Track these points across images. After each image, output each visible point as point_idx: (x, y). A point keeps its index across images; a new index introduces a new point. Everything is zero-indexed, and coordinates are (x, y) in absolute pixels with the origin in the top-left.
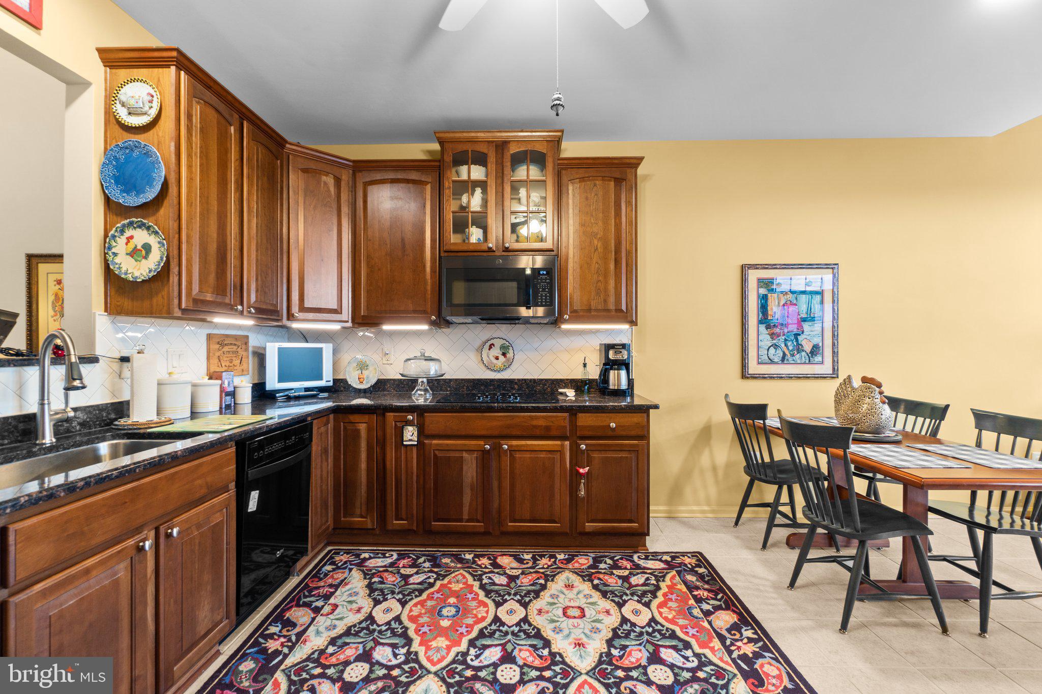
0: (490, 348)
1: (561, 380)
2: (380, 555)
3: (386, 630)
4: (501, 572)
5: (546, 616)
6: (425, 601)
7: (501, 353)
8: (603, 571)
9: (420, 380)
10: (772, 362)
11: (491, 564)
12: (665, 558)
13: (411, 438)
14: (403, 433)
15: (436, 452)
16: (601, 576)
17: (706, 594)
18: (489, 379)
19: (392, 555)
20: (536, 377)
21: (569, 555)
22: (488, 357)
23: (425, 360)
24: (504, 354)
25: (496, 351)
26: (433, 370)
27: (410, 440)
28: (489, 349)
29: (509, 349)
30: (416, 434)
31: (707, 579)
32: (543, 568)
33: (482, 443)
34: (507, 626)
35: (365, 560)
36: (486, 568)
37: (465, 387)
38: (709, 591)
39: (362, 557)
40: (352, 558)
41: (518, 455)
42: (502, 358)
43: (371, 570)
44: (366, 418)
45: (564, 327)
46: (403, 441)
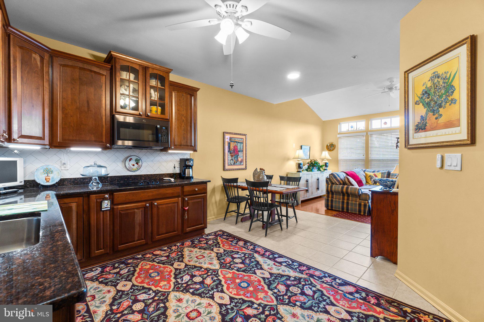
0: (130, 160)
1: (164, 174)
7: (136, 163)
9: (93, 178)
10: (231, 165)
12: (213, 234)
13: (106, 206)
14: (102, 204)
15: (120, 211)
17: (232, 239)
18: (129, 175)
20: (152, 174)
21: (181, 243)
22: (129, 165)
23: (98, 167)
24: (137, 163)
25: (133, 162)
26: (103, 172)
27: (106, 208)
28: (130, 161)
29: (139, 161)
30: (109, 204)
31: (229, 236)
33: (144, 203)
37: (116, 180)
38: (232, 238)
41: (160, 207)
42: (136, 165)
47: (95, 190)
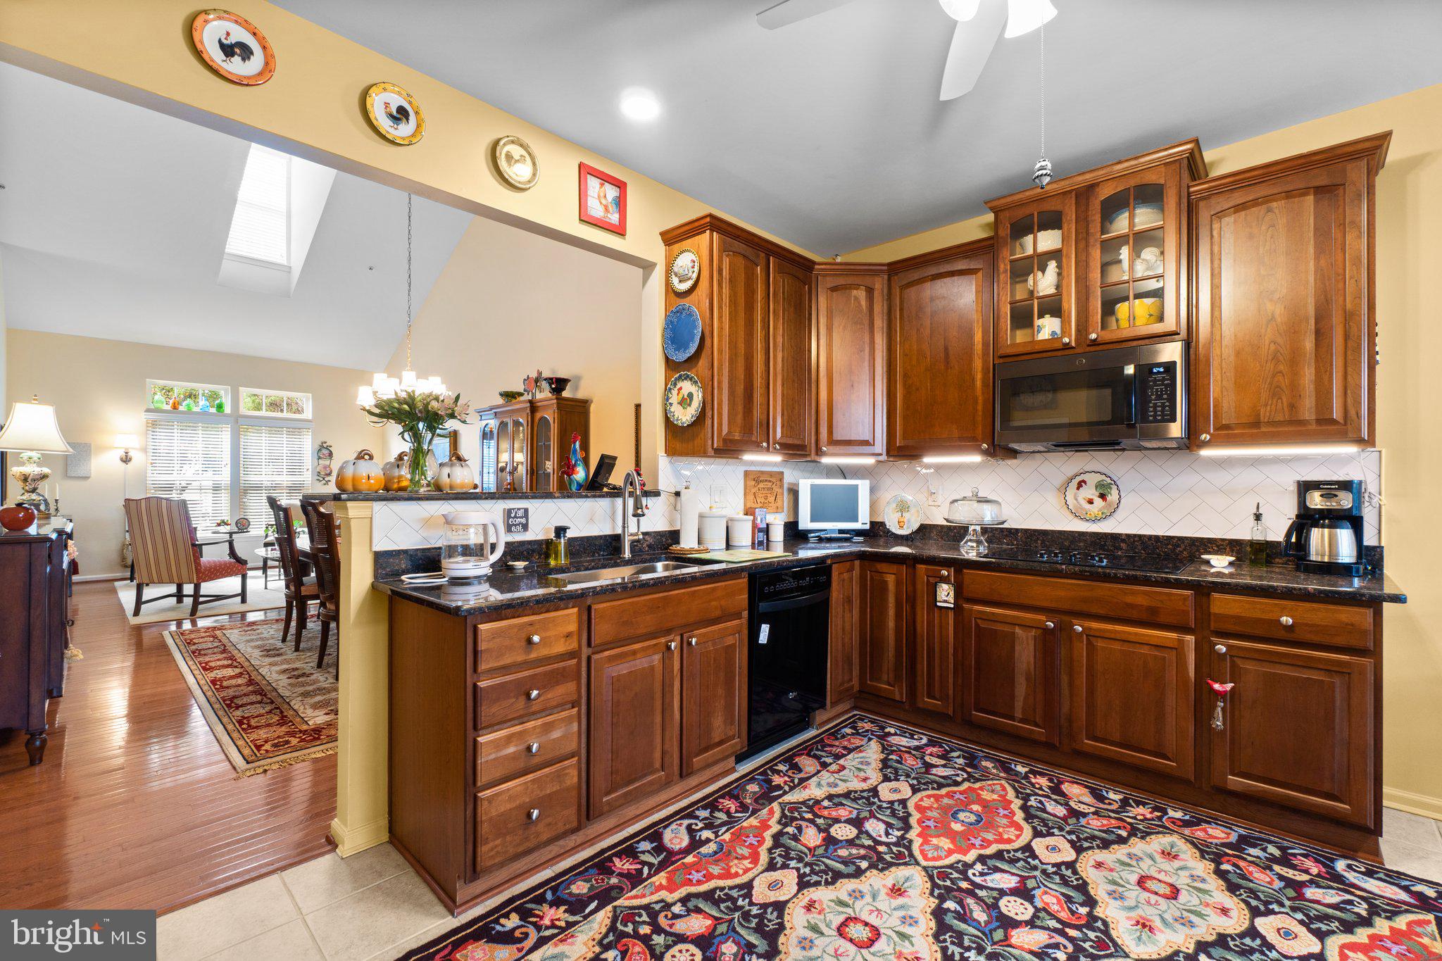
0: (1080, 485)
1: (1210, 541)
2: (907, 735)
3: (887, 808)
4: (1062, 802)
5: (1107, 873)
6: (942, 796)
7: (1097, 494)
8: (1250, 858)
9: (971, 528)
11: (1050, 788)
13: (946, 598)
14: (936, 591)
15: (978, 621)
16: (1242, 864)
18: (1076, 532)
19: (921, 739)
20: (1160, 533)
21: (1192, 817)
22: (1076, 500)
23: (978, 501)
24: (1103, 496)
25: (1090, 491)
26: (988, 515)
27: (945, 601)
28: (1078, 489)
29: (1111, 488)
30: (952, 594)
32: (1134, 818)
34: (1040, 861)
35: (889, 734)
36: (1041, 789)
37: (1039, 542)
39: (887, 730)
40: (876, 729)
41: (1100, 644)
42: (1099, 502)
43: (891, 747)
44: (894, 568)
45: (1205, 453)
46: (936, 601)
47: (975, 558)
